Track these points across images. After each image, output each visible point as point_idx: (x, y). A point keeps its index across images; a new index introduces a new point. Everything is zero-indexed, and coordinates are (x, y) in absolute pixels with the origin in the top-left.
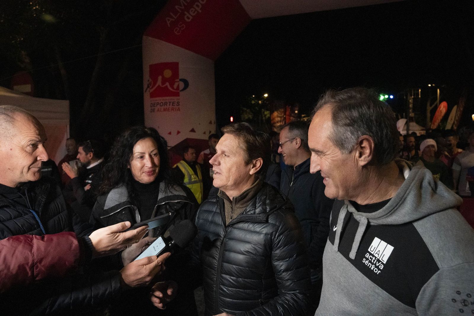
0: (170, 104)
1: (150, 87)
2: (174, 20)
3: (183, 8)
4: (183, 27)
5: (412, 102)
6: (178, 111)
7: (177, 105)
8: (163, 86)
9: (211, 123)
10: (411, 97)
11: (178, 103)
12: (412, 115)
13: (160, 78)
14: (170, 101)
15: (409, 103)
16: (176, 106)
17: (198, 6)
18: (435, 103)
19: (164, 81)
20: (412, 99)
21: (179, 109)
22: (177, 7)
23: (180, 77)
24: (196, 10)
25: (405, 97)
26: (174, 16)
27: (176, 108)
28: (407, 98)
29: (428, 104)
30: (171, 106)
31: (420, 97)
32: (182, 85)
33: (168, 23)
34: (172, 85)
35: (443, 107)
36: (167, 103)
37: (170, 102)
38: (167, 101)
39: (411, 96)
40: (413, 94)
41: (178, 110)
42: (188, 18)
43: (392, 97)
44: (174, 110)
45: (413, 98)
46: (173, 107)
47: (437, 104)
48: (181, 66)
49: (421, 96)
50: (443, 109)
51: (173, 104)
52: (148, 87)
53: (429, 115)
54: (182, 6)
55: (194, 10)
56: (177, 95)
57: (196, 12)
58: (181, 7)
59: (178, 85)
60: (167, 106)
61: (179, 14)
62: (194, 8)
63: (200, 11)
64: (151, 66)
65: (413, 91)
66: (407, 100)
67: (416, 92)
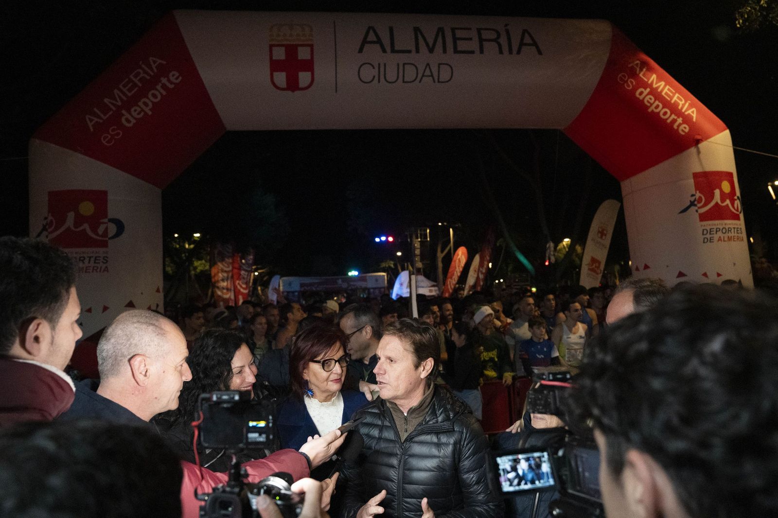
0: (90, 260)
1: (49, 230)
2: (101, 121)
3: (119, 103)
4: (118, 134)
5: (419, 247)
6: (106, 272)
7: (103, 262)
8: (78, 230)
9: (158, 291)
10: (417, 240)
11: (106, 258)
12: (419, 265)
13: (71, 216)
14: (91, 255)
15: (415, 248)
16: (101, 263)
17: (146, 104)
18: (448, 248)
19: (80, 219)
20: (419, 244)
21: (106, 269)
22: (106, 100)
23: (110, 216)
24: (142, 110)
25: (409, 240)
26: (102, 116)
27: (101, 268)
28: (411, 240)
29: (439, 250)
30: (92, 264)
31: (428, 239)
32: (112, 229)
33: (90, 125)
34: (94, 229)
35: (462, 254)
36: (85, 259)
37: (90, 258)
38: (85, 255)
39: (417, 238)
40: (419, 235)
41: (104, 270)
42: (128, 121)
43: (391, 239)
44: (98, 270)
45: (420, 241)
46: (96, 265)
47: (450, 250)
48: (110, 197)
49: (430, 239)
50: (461, 256)
51: (96, 259)
52: (44, 229)
53: (440, 265)
54: (117, 102)
55: (139, 109)
56: (104, 244)
57: (142, 114)
58: (114, 102)
59: (106, 229)
60: (84, 263)
61: (111, 113)
62: (140, 107)
63: (150, 113)
64: (51, 194)
65: (419, 232)
66: (411, 243)
67: (423, 232)
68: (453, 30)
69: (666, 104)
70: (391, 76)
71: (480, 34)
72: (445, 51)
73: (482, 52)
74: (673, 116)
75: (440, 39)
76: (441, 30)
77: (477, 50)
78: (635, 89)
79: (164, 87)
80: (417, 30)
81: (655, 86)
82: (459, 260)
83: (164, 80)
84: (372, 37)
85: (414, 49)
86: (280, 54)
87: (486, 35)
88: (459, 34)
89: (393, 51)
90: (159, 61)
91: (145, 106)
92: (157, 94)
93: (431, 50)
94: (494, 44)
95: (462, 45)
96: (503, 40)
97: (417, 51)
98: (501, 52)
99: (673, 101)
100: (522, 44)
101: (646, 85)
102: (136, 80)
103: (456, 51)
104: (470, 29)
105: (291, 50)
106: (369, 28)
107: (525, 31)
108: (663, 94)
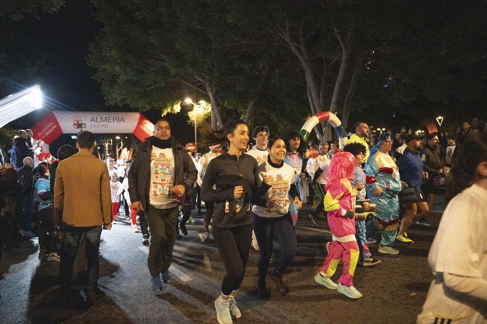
4: (45, 136)
5: (107, 147)
12: (108, 154)
18: (121, 148)
22: (42, 130)
25: (103, 144)
26: (41, 133)
28: (104, 144)
29: (117, 148)
33: (39, 135)
39: (107, 143)
42: (46, 134)
45: (108, 145)
49: (113, 143)
54: (44, 131)
55: (48, 132)
61: (43, 133)
65: (107, 141)
66: (104, 145)
67: (109, 141)
68: (108, 117)
69: (149, 131)
70: (96, 126)
71: (113, 119)
72: (107, 122)
73: (114, 122)
74: (150, 133)
75: (106, 120)
76: (106, 118)
77: (113, 121)
78: (143, 128)
79: (53, 128)
80: (101, 118)
81: (147, 127)
82: (124, 153)
83: (53, 127)
84: (93, 119)
85: (101, 121)
86: (75, 122)
87: (114, 118)
88: (109, 118)
89: (97, 122)
90: (52, 123)
91: (50, 132)
92: (52, 129)
93: (104, 122)
94: (116, 121)
95: (110, 121)
96: (118, 120)
97: (101, 122)
98: (117, 121)
99: (150, 130)
100: (121, 120)
101: (144, 127)
102: (48, 127)
103: (109, 122)
104: (111, 117)
105: (78, 122)
106: (93, 117)
107: (122, 117)
108: (148, 129)
